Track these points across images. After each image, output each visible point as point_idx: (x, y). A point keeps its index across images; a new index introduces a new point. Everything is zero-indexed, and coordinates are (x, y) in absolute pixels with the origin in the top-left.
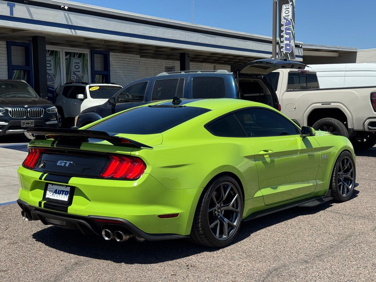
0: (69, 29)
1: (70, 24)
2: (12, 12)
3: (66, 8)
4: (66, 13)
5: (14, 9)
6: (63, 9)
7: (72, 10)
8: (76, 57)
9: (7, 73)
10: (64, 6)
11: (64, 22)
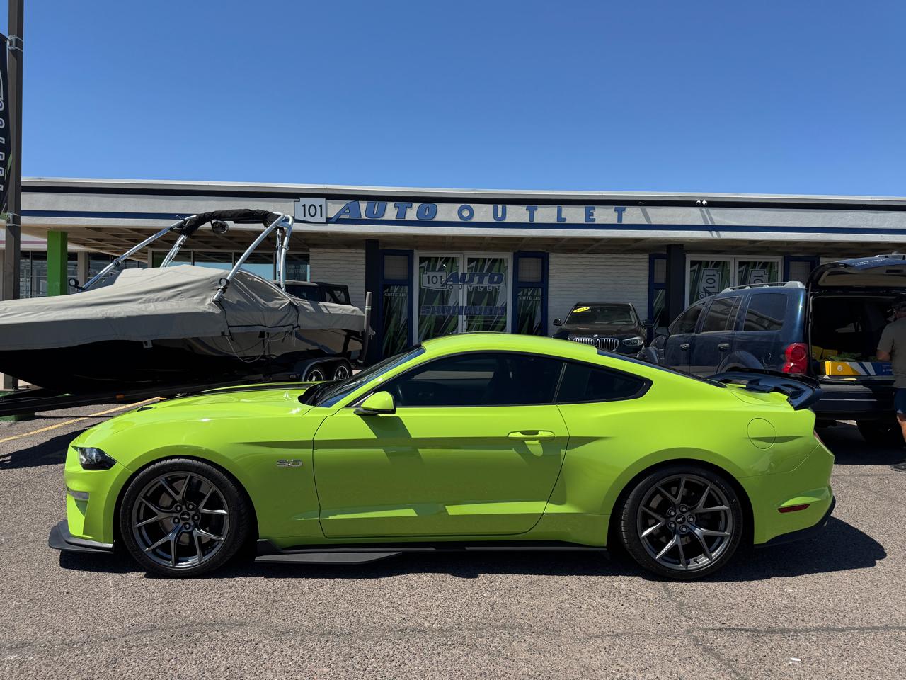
0: (708, 232)
1: (710, 224)
2: (620, 218)
3: (704, 202)
4: (704, 209)
5: (623, 214)
6: (701, 205)
7: (713, 204)
8: (758, 268)
9: (647, 294)
10: (702, 202)
11: (701, 222)
